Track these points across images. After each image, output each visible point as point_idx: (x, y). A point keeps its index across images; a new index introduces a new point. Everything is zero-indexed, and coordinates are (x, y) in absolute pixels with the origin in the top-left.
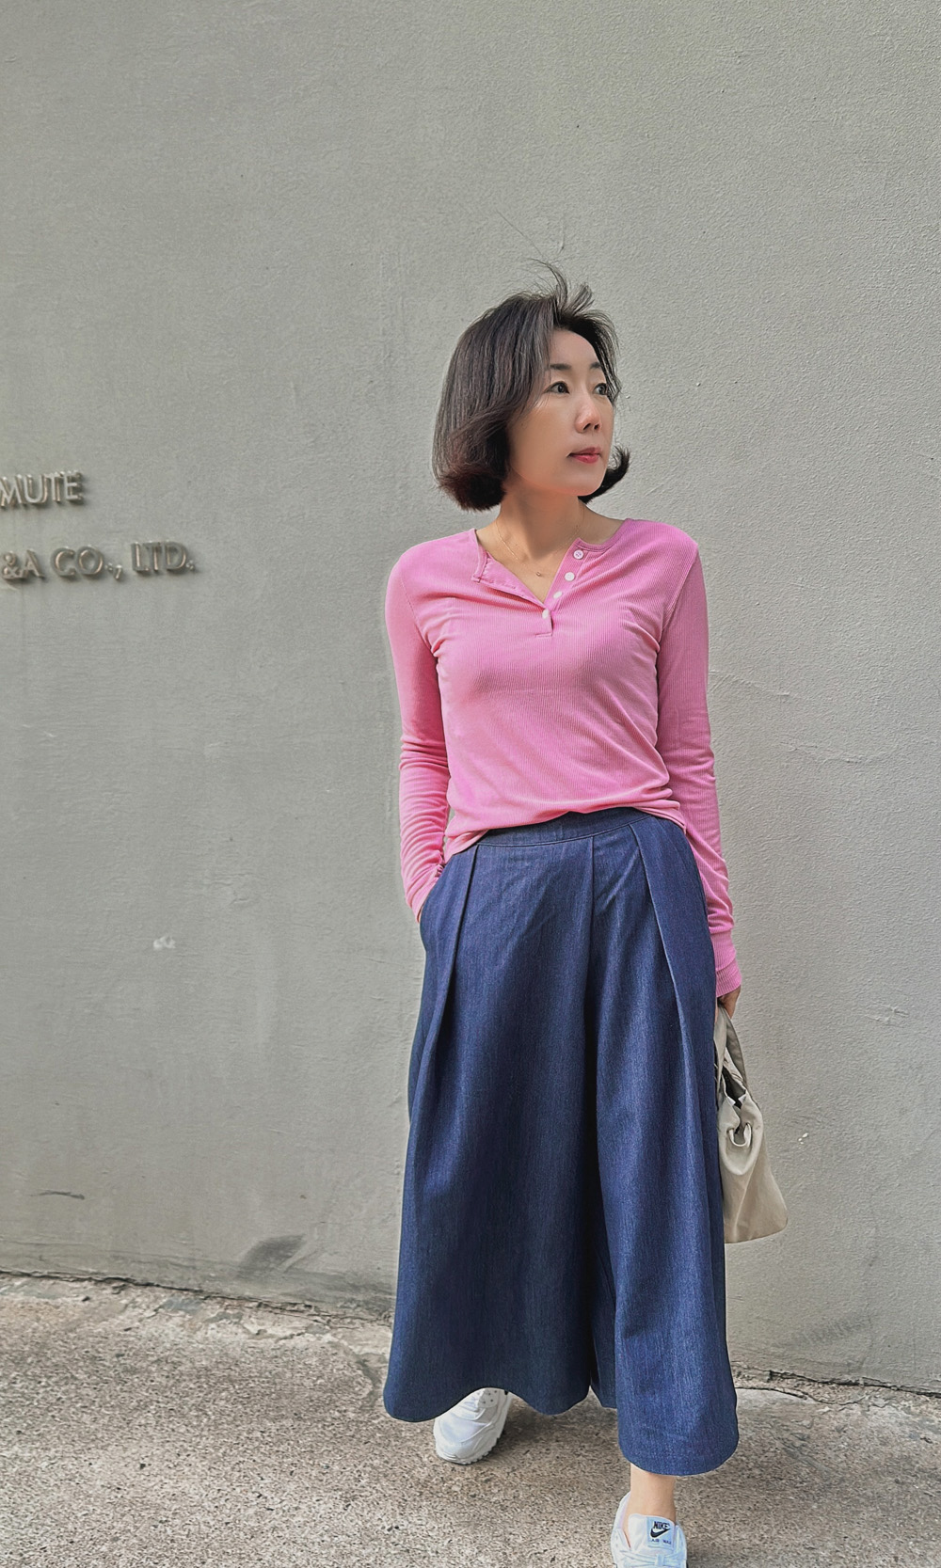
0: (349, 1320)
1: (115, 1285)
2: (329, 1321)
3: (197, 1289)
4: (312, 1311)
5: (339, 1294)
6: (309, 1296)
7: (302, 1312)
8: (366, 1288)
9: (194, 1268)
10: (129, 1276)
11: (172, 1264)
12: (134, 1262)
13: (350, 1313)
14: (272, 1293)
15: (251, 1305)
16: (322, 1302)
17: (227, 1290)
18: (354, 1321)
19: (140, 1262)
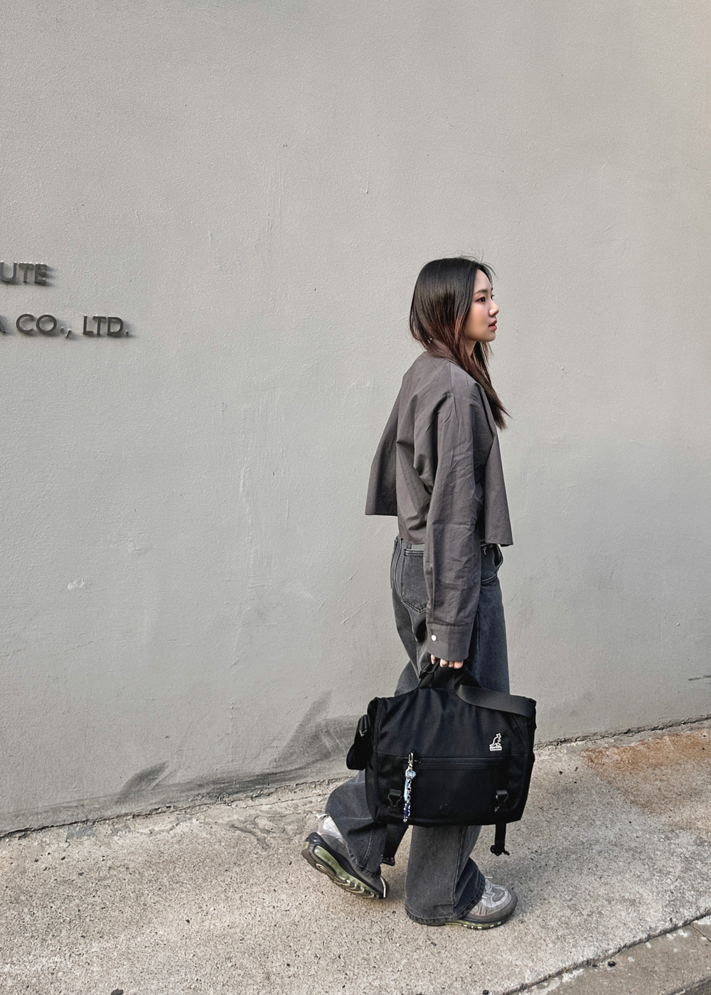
0: (198, 808)
1: (18, 835)
2: (185, 812)
3: (85, 819)
4: (172, 809)
5: (189, 793)
6: (168, 801)
7: (165, 812)
8: (208, 785)
9: (83, 806)
10: (28, 826)
11: (64, 808)
12: (32, 815)
13: (198, 803)
14: (143, 807)
15: (128, 818)
16: (178, 801)
17: (108, 813)
18: (202, 807)
19: (37, 814)
